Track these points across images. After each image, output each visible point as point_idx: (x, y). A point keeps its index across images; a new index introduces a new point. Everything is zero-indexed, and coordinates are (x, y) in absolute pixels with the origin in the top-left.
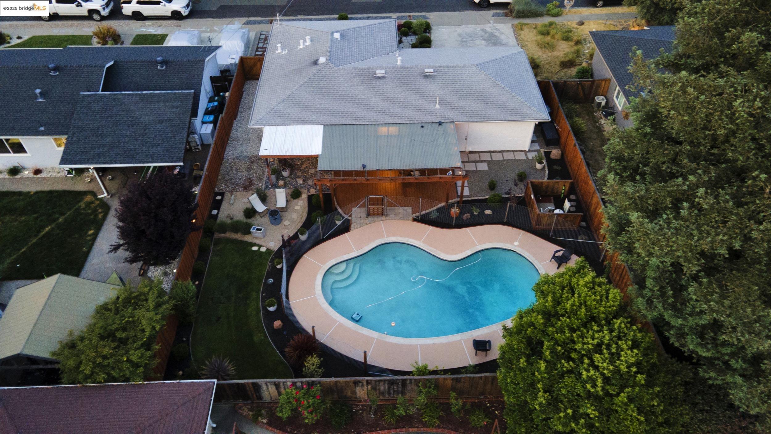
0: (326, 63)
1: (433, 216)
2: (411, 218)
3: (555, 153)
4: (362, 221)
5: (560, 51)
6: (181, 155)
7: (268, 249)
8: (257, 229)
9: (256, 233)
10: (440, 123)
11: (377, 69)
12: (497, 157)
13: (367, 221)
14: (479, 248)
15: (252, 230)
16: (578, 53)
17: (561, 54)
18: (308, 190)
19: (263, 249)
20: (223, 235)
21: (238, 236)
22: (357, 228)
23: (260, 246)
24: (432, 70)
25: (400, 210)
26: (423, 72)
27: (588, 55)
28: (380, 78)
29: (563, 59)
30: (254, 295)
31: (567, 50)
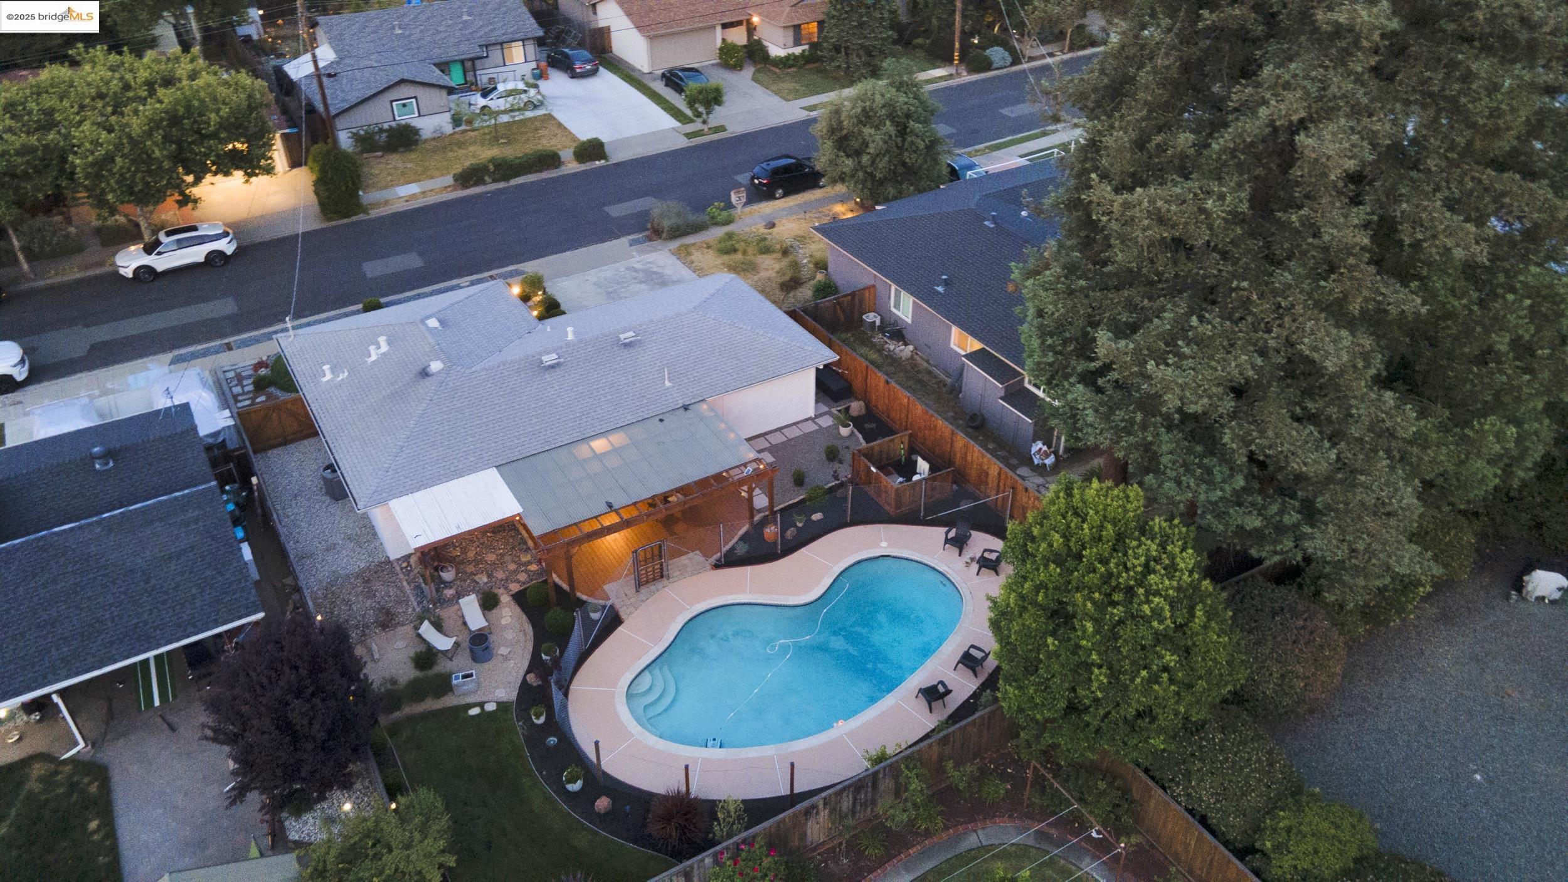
0: (447, 371)
1: (742, 549)
2: (709, 567)
3: (856, 407)
4: (633, 600)
5: (767, 270)
6: (252, 599)
7: (499, 704)
8: (465, 677)
9: (464, 684)
10: (686, 408)
11: (541, 354)
12: (777, 439)
13: (642, 596)
14: (837, 570)
15: (454, 682)
16: (795, 265)
17: (772, 274)
18: (506, 588)
19: (491, 707)
20: (397, 714)
21: (431, 704)
22: (631, 613)
23: (481, 705)
24: (631, 334)
25: (684, 560)
26: (619, 340)
27: (811, 266)
28: (552, 367)
29: (780, 280)
30: (526, 781)
31: (777, 266)
